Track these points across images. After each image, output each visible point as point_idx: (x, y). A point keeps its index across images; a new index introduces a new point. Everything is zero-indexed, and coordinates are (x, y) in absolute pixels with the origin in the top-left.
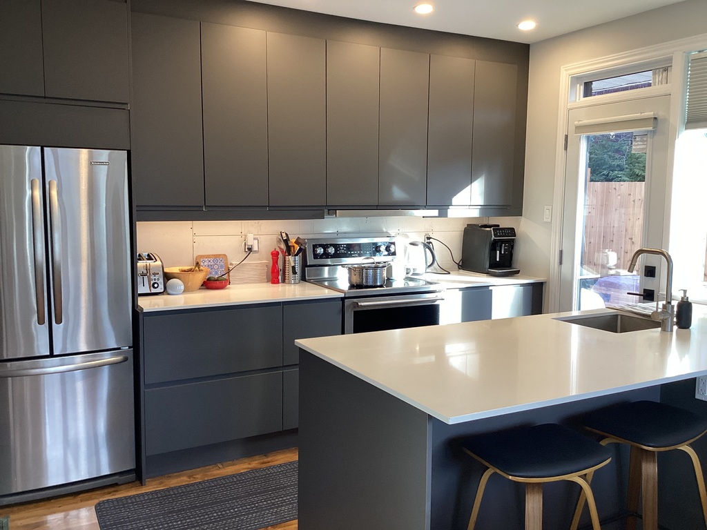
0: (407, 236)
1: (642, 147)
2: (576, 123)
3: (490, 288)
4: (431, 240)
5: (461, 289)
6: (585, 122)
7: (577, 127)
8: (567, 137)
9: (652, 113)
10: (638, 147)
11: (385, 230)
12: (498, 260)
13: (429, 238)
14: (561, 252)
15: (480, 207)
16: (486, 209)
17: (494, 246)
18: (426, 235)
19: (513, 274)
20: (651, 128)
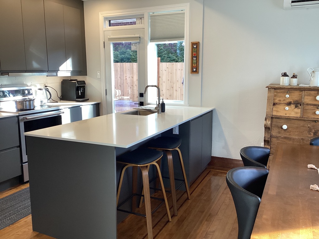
0: (36, 86)
1: (135, 48)
2: (108, 37)
3: (81, 107)
4: (47, 87)
5: (69, 108)
6: (112, 37)
7: (109, 39)
8: (104, 42)
9: (139, 35)
10: (134, 48)
11: (25, 83)
12: (80, 95)
13: (46, 86)
14: (106, 90)
15: (70, 72)
16: (74, 72)
17: (78, 89)
18: (45, 85)
19: (87, 100)
20: (139, 41)
